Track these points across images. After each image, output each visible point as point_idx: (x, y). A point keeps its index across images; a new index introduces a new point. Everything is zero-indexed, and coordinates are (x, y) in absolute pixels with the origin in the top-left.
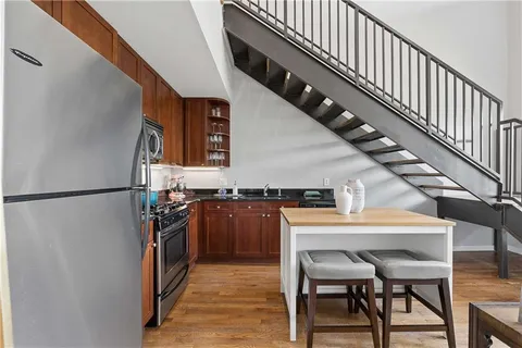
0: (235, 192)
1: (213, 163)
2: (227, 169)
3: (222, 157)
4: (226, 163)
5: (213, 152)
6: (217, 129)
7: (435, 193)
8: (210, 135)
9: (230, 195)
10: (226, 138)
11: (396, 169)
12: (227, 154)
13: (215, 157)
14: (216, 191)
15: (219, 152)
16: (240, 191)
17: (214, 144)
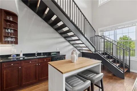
0: (21, 55)
1: (8, 42)
2: (16, 45)
3: (13, 40)
4: (16, 43)
5: (8, 37)
6: (10, 26)
7: (81, 51)
8: (5, 28)
9: (18, 57)
10: (16, 31)
11: (74, 45)
12: (16, 38)
13: (9, 39)
14: (10, 56)
15: (12, 37)
16: (24, 55)
17: (8, 33)
